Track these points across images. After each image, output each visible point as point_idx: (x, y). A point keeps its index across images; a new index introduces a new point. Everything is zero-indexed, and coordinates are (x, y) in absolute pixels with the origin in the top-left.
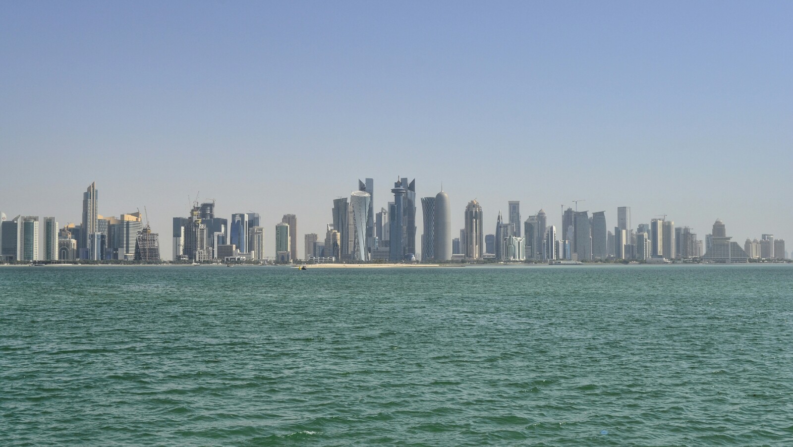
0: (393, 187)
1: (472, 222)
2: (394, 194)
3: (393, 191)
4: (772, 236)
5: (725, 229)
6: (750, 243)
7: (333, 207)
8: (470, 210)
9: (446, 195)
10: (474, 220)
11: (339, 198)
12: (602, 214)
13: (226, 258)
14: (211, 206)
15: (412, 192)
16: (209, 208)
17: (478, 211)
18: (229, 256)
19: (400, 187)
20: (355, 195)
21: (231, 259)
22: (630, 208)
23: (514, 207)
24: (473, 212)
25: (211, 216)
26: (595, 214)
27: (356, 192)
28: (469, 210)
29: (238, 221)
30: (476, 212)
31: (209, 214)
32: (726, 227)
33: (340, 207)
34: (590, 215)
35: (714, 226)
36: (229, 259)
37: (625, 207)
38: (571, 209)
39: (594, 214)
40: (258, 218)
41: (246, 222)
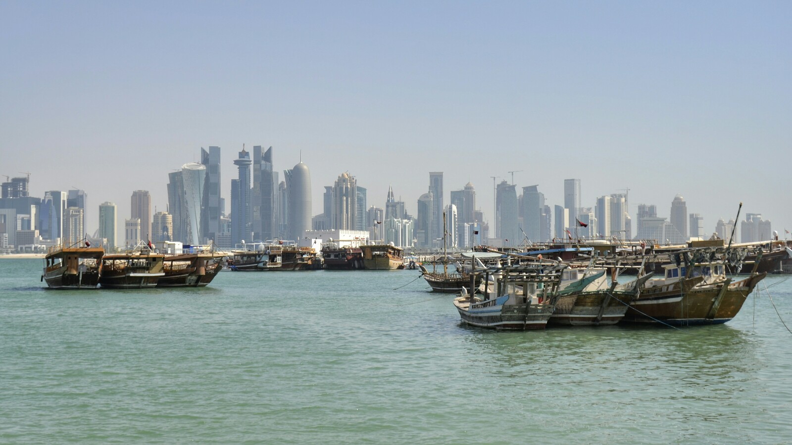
0: (237, 158)
1: (341, 201)
2: (238, 166)
3: (236, 162)
4: (759, 216)
5: (686, 208)
6: (723, 225)
7: (169, 183)
8: (340, 186)
9: (305, 167)
10: (345, 198)
11: (176, 171)
12: (534, 188)
13: (19, 246)
14: (24, 181)
15: (267, 163)
16: (21, 184)
17: (349, 186)
18: (25, 244)
19: (244, 157)
20: (186, 167)
21: (26, 248)
22: (580, 180)
23: (436, 180)
24: (343, 187)
25: (25, 193)
26: (526, 189)
27: (189, 164)
28: (338, 186)
29: (49, 201)
30: (347, 188)
31: (22, 191)
32: (687, 205)
33: (176, 182)
34: (519, 192)
35: (672, 203)
36: (24, 248)
37: (573, 180)
38: (506, 182)
39: (524, 188)
40: (82, 197)
41: (64, 201)
